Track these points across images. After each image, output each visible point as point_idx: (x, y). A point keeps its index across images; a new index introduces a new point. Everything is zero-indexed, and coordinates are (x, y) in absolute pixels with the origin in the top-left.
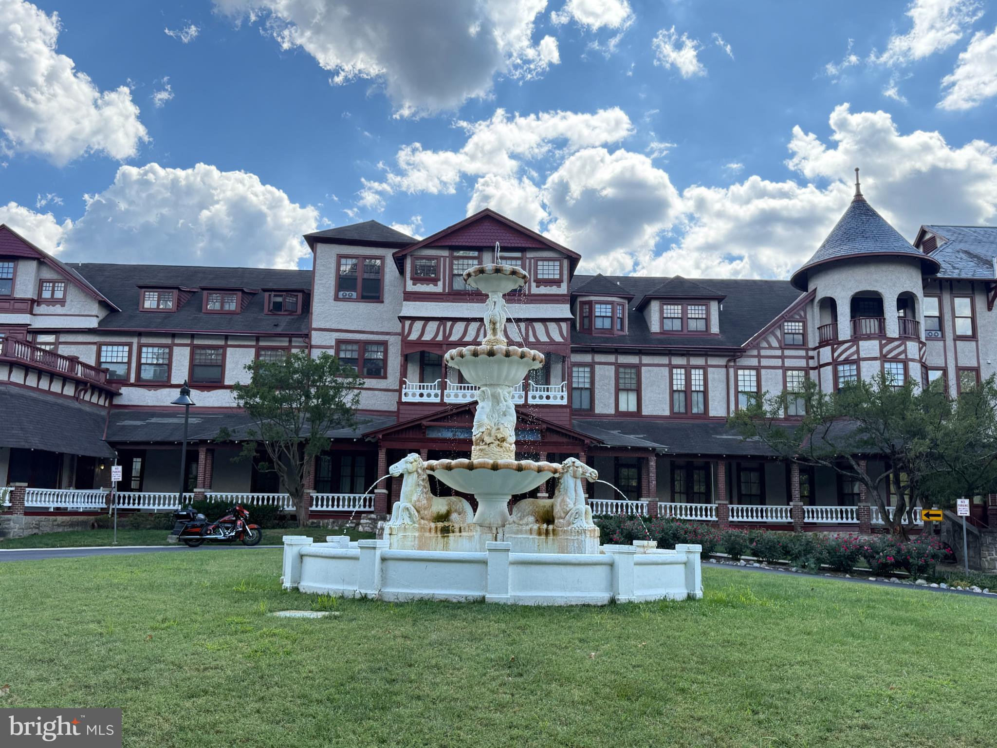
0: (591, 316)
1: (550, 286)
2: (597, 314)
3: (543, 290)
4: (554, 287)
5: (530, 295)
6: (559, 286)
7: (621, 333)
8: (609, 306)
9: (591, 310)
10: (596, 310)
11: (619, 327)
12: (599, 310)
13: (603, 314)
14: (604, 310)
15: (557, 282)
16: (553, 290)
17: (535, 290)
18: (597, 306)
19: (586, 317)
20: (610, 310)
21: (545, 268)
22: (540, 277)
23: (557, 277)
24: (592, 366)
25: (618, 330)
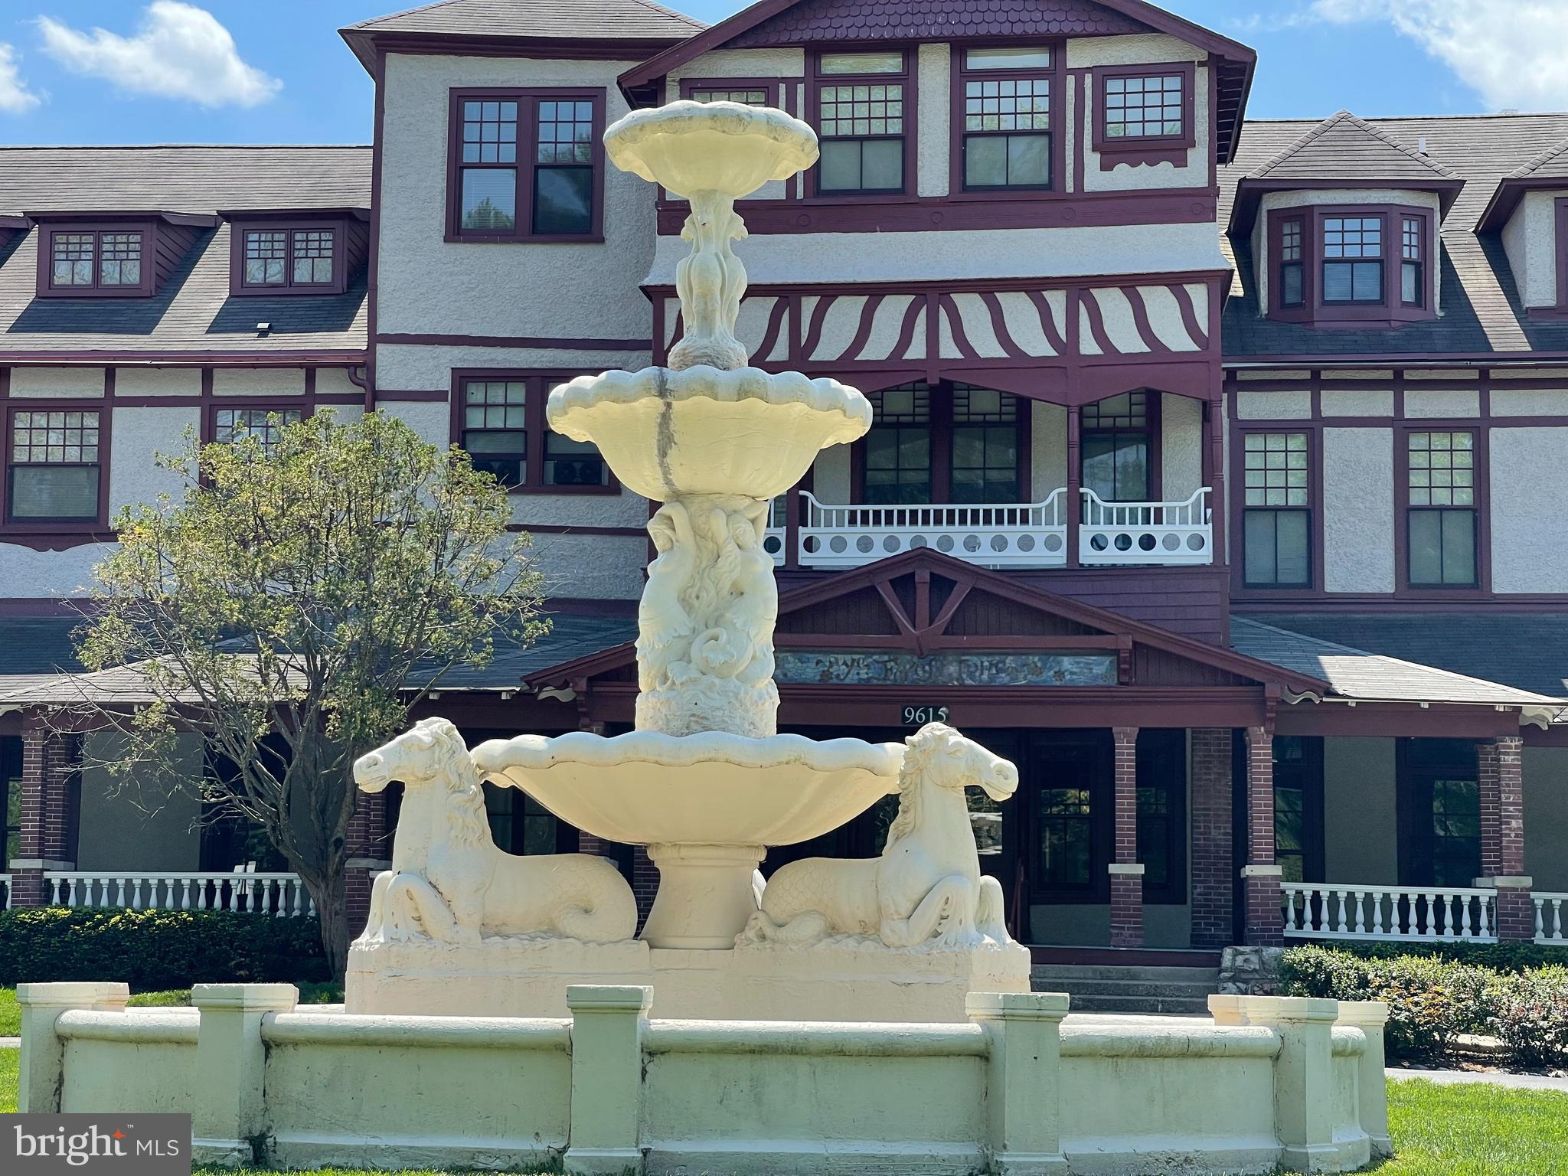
0: (1308, 261)
1: (1151, 164)
2: (1330, 252)
3: (1127, 177)
4: (1165, 166)
5: (1081, 195)
6: (1181, 162)
7: (1417, 314)
8: (1374, 224)
9: (1309, 241)
10: (1328, 238)
11: (1408, 293)
12: (1337, 238)
13: (1352, 252)
14: (1355, 238)
15: (1173, 149)
16: (1161, 176)
17: (1097, 180)
18: (1331, 224)
19: (1292, 263)
20: (1376, 237)
21: (1134, 100)
22: (1113, 131)
23: (1174, 128)
24: (1312, 430)
25: (1406, 304)
